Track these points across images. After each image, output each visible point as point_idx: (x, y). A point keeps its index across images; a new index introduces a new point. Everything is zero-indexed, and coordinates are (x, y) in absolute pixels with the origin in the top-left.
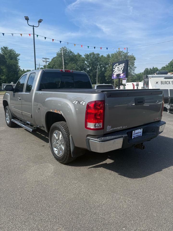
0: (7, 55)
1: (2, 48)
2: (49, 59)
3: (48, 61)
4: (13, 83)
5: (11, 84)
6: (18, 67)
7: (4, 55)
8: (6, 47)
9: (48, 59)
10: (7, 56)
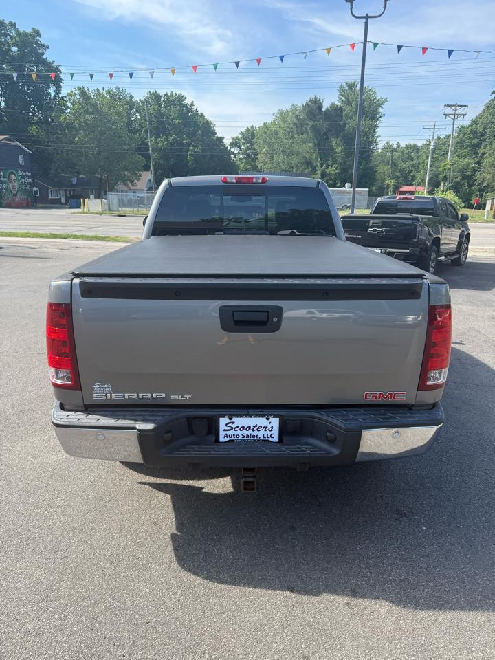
0: (351, 106)
1: (341, 88)
2: (465, 106)
3: (461, 115)
4: (348, 187)
5: (343, 188)
6: (373, 136)
7: (341, 107)
8: (353, 81)
9: (462, 106)
10: (351, 110)
